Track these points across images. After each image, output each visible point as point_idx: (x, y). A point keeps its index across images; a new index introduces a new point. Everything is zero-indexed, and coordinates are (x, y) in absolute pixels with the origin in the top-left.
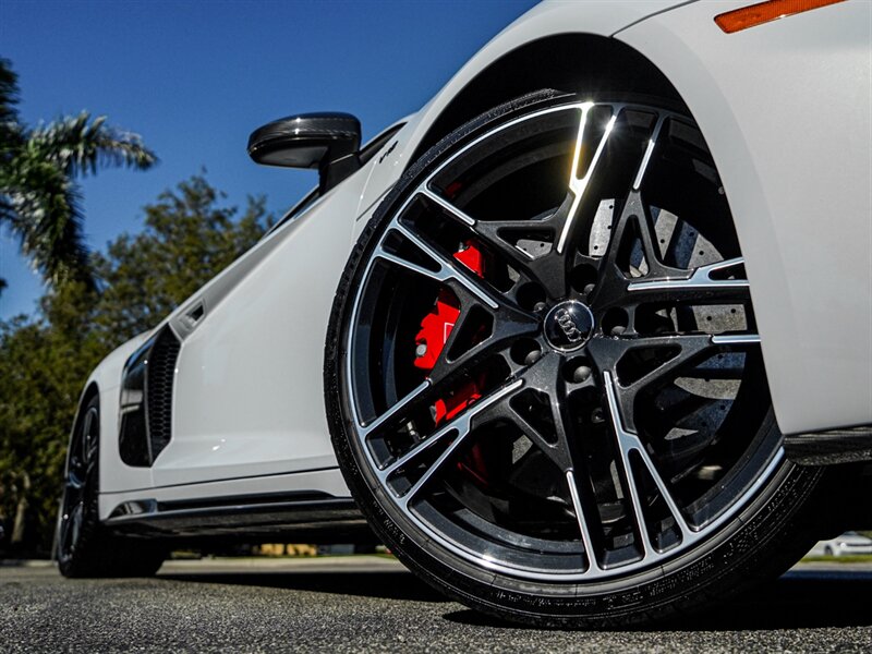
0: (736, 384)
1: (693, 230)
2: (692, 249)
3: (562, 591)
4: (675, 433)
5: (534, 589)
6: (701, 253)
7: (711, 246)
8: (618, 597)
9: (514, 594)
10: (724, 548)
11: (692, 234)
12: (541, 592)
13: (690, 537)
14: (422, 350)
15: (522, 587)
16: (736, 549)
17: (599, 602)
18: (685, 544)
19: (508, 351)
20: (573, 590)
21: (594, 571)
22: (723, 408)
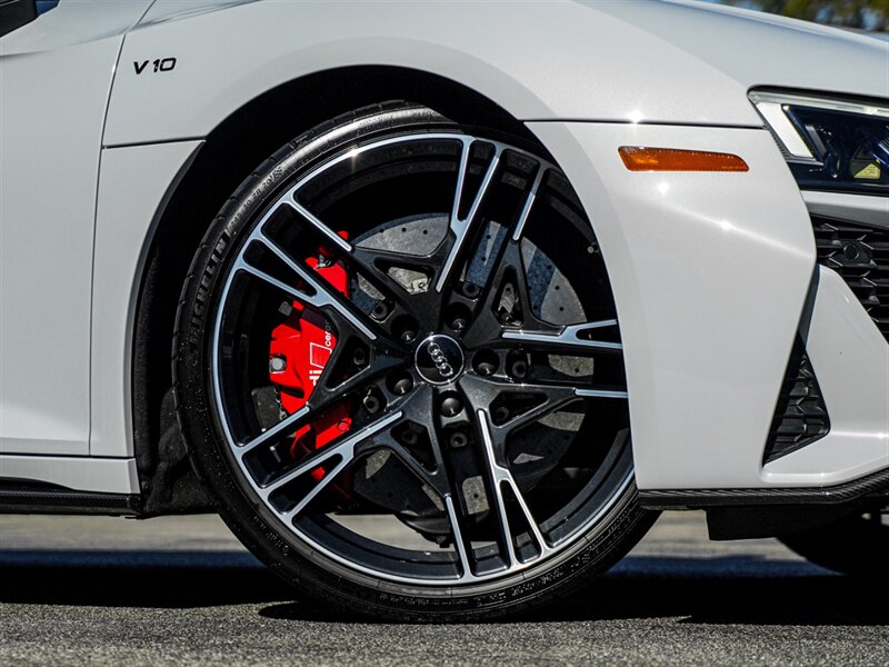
0: (581, 417)
1: (551, 263)
2: (549, 283)
3: (439, 593)
4: (523, 458)
5: (414, 591)
6: (557, 288)
7: (567, 283)
8: (486, 598)
9: (398, 596)
10: (573, 560)
11: (549, 267)
12: (421, 594)
13: (546, 551)
14: (277, 364)
15: (404, 590)
16: (581, 561)
17: (471, 601)
18: (543, 556)
19: (384, 381)
20: (449, 592)
21: (468, 577)
22: (567, 438)
